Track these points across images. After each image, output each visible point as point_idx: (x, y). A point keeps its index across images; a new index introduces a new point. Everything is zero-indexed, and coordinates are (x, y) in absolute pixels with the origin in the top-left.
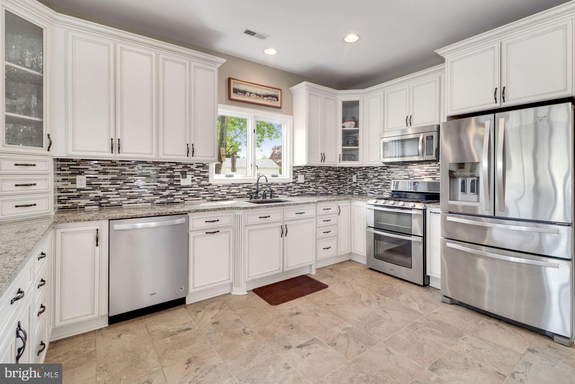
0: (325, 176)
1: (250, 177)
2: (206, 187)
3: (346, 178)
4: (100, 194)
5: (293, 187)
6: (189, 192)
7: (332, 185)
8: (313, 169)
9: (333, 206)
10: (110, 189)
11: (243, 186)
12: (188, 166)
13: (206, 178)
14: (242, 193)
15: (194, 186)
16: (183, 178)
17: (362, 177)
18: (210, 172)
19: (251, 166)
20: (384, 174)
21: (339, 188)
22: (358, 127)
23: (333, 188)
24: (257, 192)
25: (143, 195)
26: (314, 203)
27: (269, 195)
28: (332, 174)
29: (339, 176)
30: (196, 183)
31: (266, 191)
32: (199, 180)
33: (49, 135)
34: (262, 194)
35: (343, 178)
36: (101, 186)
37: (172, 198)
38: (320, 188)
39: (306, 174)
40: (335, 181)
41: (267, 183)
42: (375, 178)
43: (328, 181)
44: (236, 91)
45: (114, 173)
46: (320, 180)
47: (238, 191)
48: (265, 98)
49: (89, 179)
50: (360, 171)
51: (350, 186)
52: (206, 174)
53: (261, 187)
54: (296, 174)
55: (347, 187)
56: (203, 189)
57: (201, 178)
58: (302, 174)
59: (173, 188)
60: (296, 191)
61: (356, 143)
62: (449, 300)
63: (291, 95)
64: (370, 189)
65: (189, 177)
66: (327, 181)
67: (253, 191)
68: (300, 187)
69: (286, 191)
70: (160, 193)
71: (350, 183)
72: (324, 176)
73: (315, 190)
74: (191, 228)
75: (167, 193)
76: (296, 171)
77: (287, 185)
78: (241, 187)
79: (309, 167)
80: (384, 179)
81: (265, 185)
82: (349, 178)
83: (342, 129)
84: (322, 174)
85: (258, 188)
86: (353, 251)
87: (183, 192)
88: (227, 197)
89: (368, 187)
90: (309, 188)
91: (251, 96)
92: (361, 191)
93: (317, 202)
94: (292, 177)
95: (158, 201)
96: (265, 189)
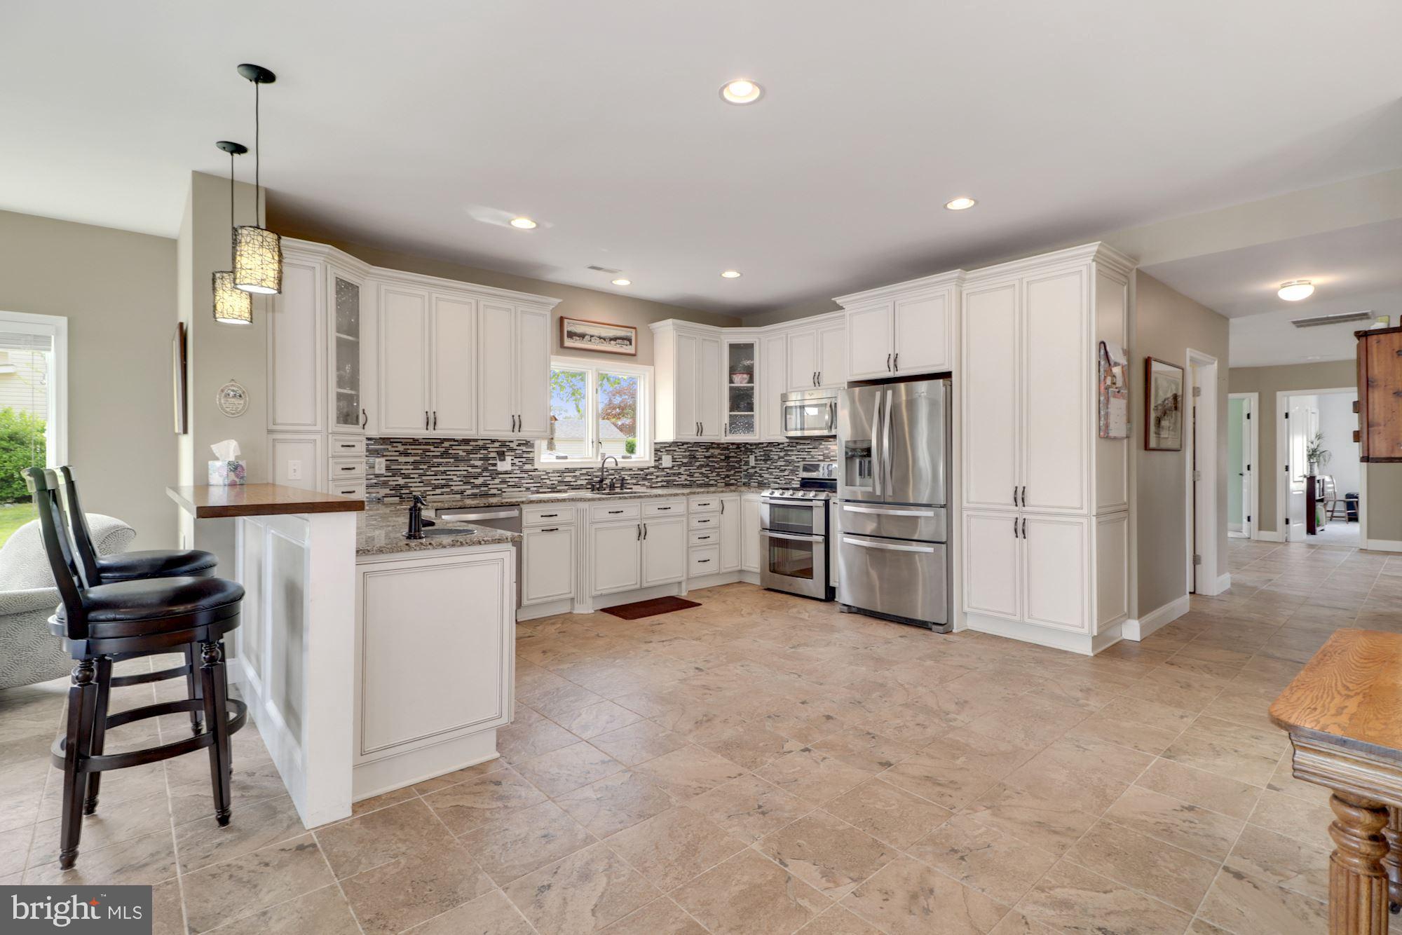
0: (706, 457)
1: (591, 458)
2: (530, 473)
3: (739, 459)
4: (401, 481)
5: (655, 474)
6: (508, 480)
7: (716, 470)
8: (685, 446)
9: (713, 500)
10: (412, 476)
11: (581, 472)
12: (507, 444)
13: (531, 461)
14: (579, 482)
15: (515, 472)
16: (501, 460)
17: (763, 458)
18: (536, 452)
19: (593, 442)
20: (792, 453)
21: (728, 476)
22: (753, 383)
23: (718, 475)
24: (601, 481)
25: (451, 483)
26: (683, 494)
27: (619, 485)
28: (716, 453)
29: (728, 458)
30: (517, 468)
31: (614, 480)
32: (521, 464)
33: (364, 410)
34: (609, 484)
35: (733, 459)
36: (402, 472)
37: (486, 489)
38: (696, 475)
39: (675, 453)
40: (721, 464)
41: (617, 468)
42: (781, 459)
43: (710, 464)
44: (571, 335)
45: (416, 455)
46: (698, 464)
47: (574, 480)
48: (612, 342)
49: (388, 462)
50: (760, 448)
51: (746, 473)
52: (530, 455)
53: (607, 473)
54: (659, 453)
55: (742, 475)
56: (526, 475)
57: (524, 460)
58: (668, 454)
59: (488, 474)
60: (659, 479)
61: (750, 408)
62: (846, 608)
63: (651, 335)
64: (773, 477)
65: (508, 459)
66: (708, 465)
67: (595, 479)
68: (665, 473)
69: (644, 479)
70: (472, 481)
71: (745, 468)
72: (703, 457)
73: (689, 479)
74: (524, 524)
75: (479, 481)
76: (660, 449)
77: (645, 471)
78: (577, 473)
79: (679, 444)
80: (793, 461)
81: (613, 471)
82: (744, 459)
83: (729, 385)
84: (700, 453)
85: (603, 474)
86: (744, 568)
87: (500, 480)
88: (558, 488)
89: (771, 474)
90: (680, 476)
91: (592, 341)
92: (761, 479)
93: (688, 494)
94: (653, 459)
95: (469, 492)
96: (613, 477)
